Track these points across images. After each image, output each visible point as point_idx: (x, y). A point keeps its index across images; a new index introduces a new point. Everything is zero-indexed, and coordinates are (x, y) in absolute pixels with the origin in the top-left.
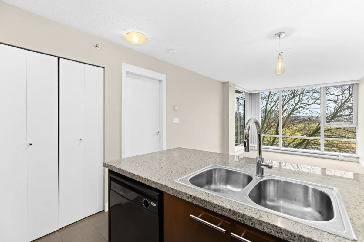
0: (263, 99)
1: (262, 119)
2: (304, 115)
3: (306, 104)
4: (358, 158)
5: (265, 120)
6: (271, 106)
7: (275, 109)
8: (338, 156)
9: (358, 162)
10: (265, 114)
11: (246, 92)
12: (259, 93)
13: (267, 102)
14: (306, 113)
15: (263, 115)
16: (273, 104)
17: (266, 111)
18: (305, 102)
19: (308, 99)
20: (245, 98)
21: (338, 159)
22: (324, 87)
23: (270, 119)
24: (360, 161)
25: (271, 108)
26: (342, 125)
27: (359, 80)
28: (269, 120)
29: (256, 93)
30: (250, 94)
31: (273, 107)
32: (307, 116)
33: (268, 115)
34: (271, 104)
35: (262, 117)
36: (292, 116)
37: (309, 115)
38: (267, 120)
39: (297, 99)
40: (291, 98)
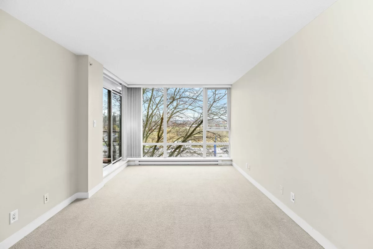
0: (144, 102)
1: (144, 123)
2: (180, 119)
3: (182, 109)
4: (231, 161)
5: (147, 124)
6: (152, 109)
7: (156, 112)
8: (218, 161)
9: (232, 165)
10: (147, 117)
11: (123, 85)
12: (140, 88)
13: (149, 104)
14: (182, 118)
15: (145, 119)
16: (154, 108)
17: (148, 115)
18: (181, 107)
19: (184, 105)
20: (121, 93)
21: (217, 165)
22: (206, 88)
23: (152, 122)
24: (234, 163)
25: (153, 112)
26: (220, 128)
27: (231, 85)
28: (150, 124)
29: (136, 88)
30: (128, 88)
31: (154, 110)
32: (182, 120)
33: (150, 119)
34: (152, 107)
35: (143, 121)
36: (171, 120)
37: (184, 119)
38: (149, 124)
39: (175, 103)
40: (171, 103)
